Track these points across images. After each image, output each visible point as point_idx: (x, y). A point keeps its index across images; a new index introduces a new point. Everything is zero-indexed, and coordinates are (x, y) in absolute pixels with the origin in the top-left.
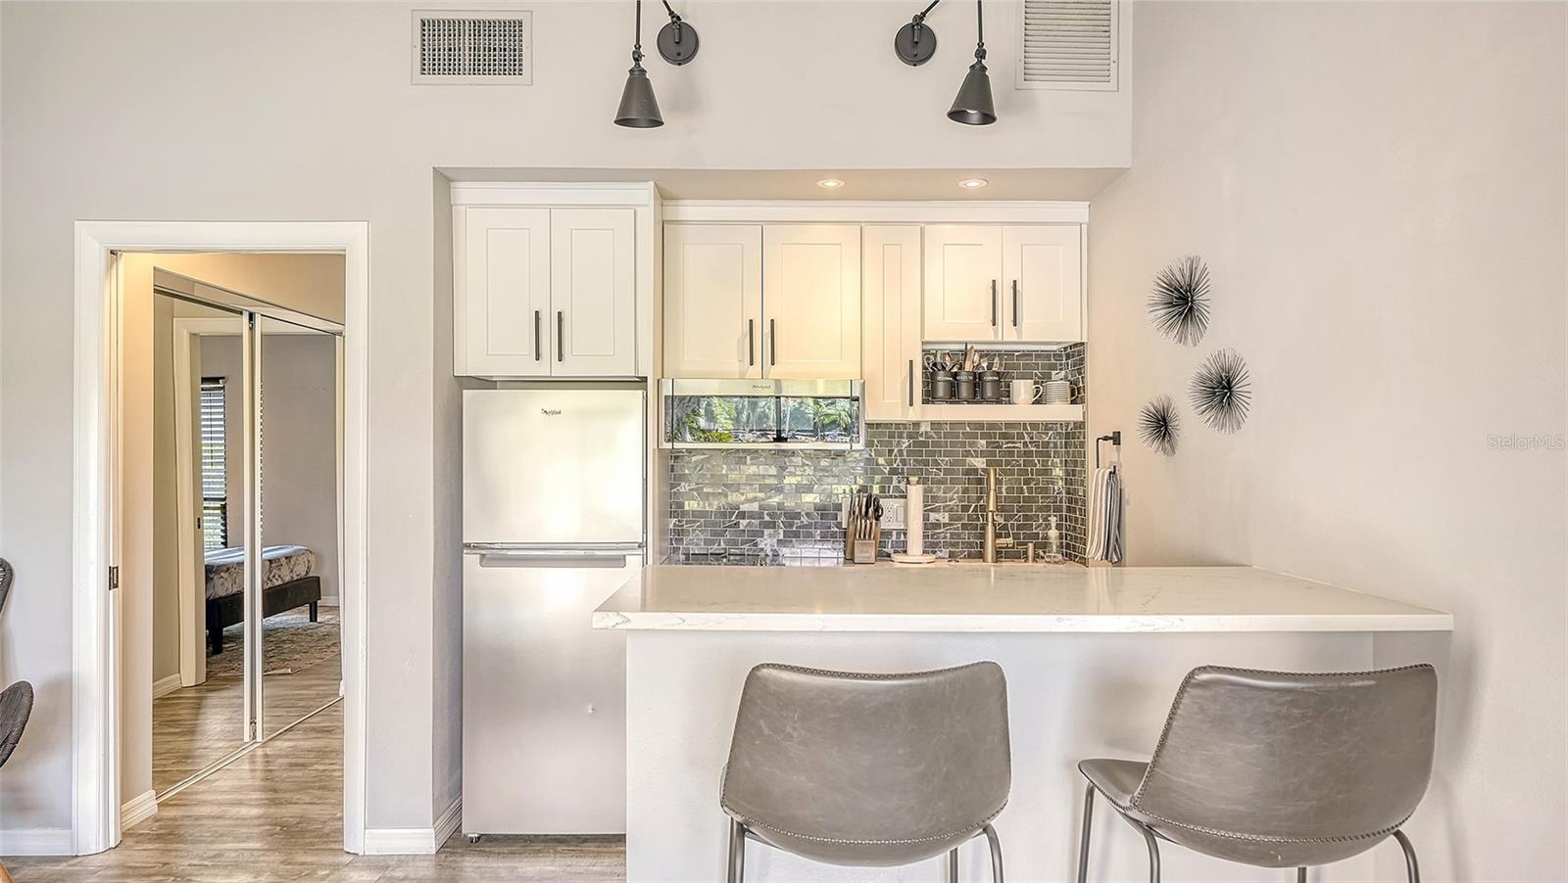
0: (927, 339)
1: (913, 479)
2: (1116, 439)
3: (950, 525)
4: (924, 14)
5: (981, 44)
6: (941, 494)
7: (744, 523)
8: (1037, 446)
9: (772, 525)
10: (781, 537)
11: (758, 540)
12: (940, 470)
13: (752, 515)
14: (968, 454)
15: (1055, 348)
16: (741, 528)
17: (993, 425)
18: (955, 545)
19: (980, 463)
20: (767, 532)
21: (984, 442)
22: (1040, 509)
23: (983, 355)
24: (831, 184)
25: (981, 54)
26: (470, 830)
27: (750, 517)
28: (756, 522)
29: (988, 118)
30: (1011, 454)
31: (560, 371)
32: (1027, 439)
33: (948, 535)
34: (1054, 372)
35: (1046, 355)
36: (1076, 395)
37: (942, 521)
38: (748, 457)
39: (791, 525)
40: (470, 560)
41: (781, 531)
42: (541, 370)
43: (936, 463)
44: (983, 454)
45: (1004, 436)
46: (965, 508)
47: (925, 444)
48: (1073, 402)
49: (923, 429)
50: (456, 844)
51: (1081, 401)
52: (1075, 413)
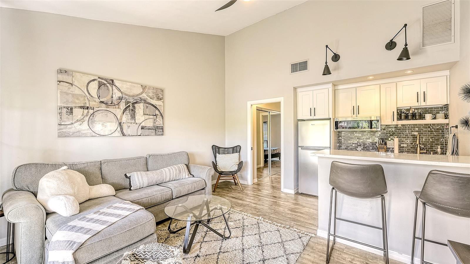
0: (398, 107)
1: (396, 137)
2: (457, 127)
3: (407, 147)
4: (392, 39)
5: (406, 43)
6: (404, 140)
8: (435, 129)
10: (362, 148)
11: (357, 148)
12: (404, 135)
13: (355, 144)
14: (412, 131)
15: (441, 106)
16: (353, 146)
17: (419, 125)
19: (416, 133)
20: (359, 147)
21: (417, 129)
22: (435, 144)
23: (415, 109)
24: (371, 78)
25: (406, 45)
26: (300, 192)
28: (356, 145)
29: (408, 58)
30: (426, 131)
31: (315, 118)
32: (431, 128)
33: (407, 149)
34: (440, 112)
35: (438, 108)
36: (446, 117)
37: (405, 146)
39: (365, 146)
40: (300, 149)
42: (311, 118)
43: (403, 133)
44: (417, 131)
45: (424, 127)
46: (412, 143)
47: (400, 129)
48: (445, 119)
49: (399, 126)
50: (297, 193)
51: (448, 118)
52: (446, 121)
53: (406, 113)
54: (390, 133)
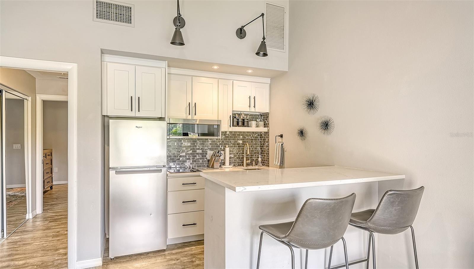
0: (234, 110)
1: (227, 146)
2: (281, 136)
3: (234, 158)
4: (244, 26)
5: (264, 36)
6: (232, 150)
7: (181, 158)
8: (254, 138)
9: (189, 159)
10: (191, 162)
11: (185, 163)
12: (231, 144)
13: (183, 156)
14: (238, 140)
15: (258, 113)
16: (180, 160)
17: (244, 132)
18: (235, 163)
19: (241, 142)
20: (187, 161)
21: (242, 137)
22: (254, 153)
23: (245, 115)
24: (216, 67)
25: (264, 38)
26: (111, 256)
27: (183, 157)
30: (248, 140)
32: (252, 136)
33: (233, 160)
34: (257, 120)
35: (256, 115)
36: (266, 125)
37: (232, 157)
38: (182, 140)
39: (194, 159)
41: (191, 161)
42: (132, 114)
44: (242, 140)
45: (246, 135)
46: (237, 153)
47: (228, 137)
48: (264, 127)
49: (227, 133)
50: (107, 260)
51: (268, 127)
52: (265, 130)
53: (238, 118)
54: (219, 142)
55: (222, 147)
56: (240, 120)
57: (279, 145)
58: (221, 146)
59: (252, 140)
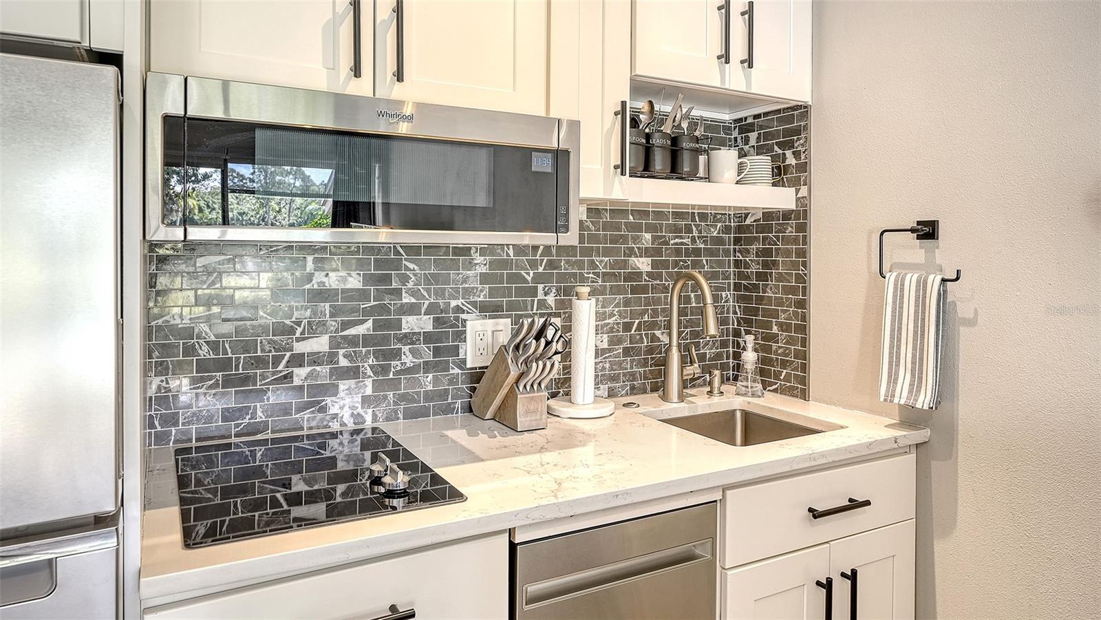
0: (637, 71)
1: (584, 290)
2: (927, 231)
3: (610, 350)
7: (300, 374)
8: (705, 242)
9: (353, 373)
10: (369, 391)
11: (329, 400)
12: (597, 274)
13: (315, 359)
14: (631, 253)
16: (297, 381)
18: (614, 379)
19: (643, 264)
20: (343, 385)
21: (648, 236)
27: (314, 363)
28: (324, 370)
30: (678, 252)
32: (695, 234)
33: (607, 365)
36: (782, 176)
38: (310, 259)
41: (369, 382)
43: (593, 265)
44: (646, 252)
45: (676, 230)
46: (627, 327)
48: (776, 185)
51: (796, 183)
52: (784, 199)
53: (647, 130)
54: (534, 264)
55: (546, 294)
56: (657, 140)
57: (922, 285)
58: (540, 287)
59: (697, 252)
